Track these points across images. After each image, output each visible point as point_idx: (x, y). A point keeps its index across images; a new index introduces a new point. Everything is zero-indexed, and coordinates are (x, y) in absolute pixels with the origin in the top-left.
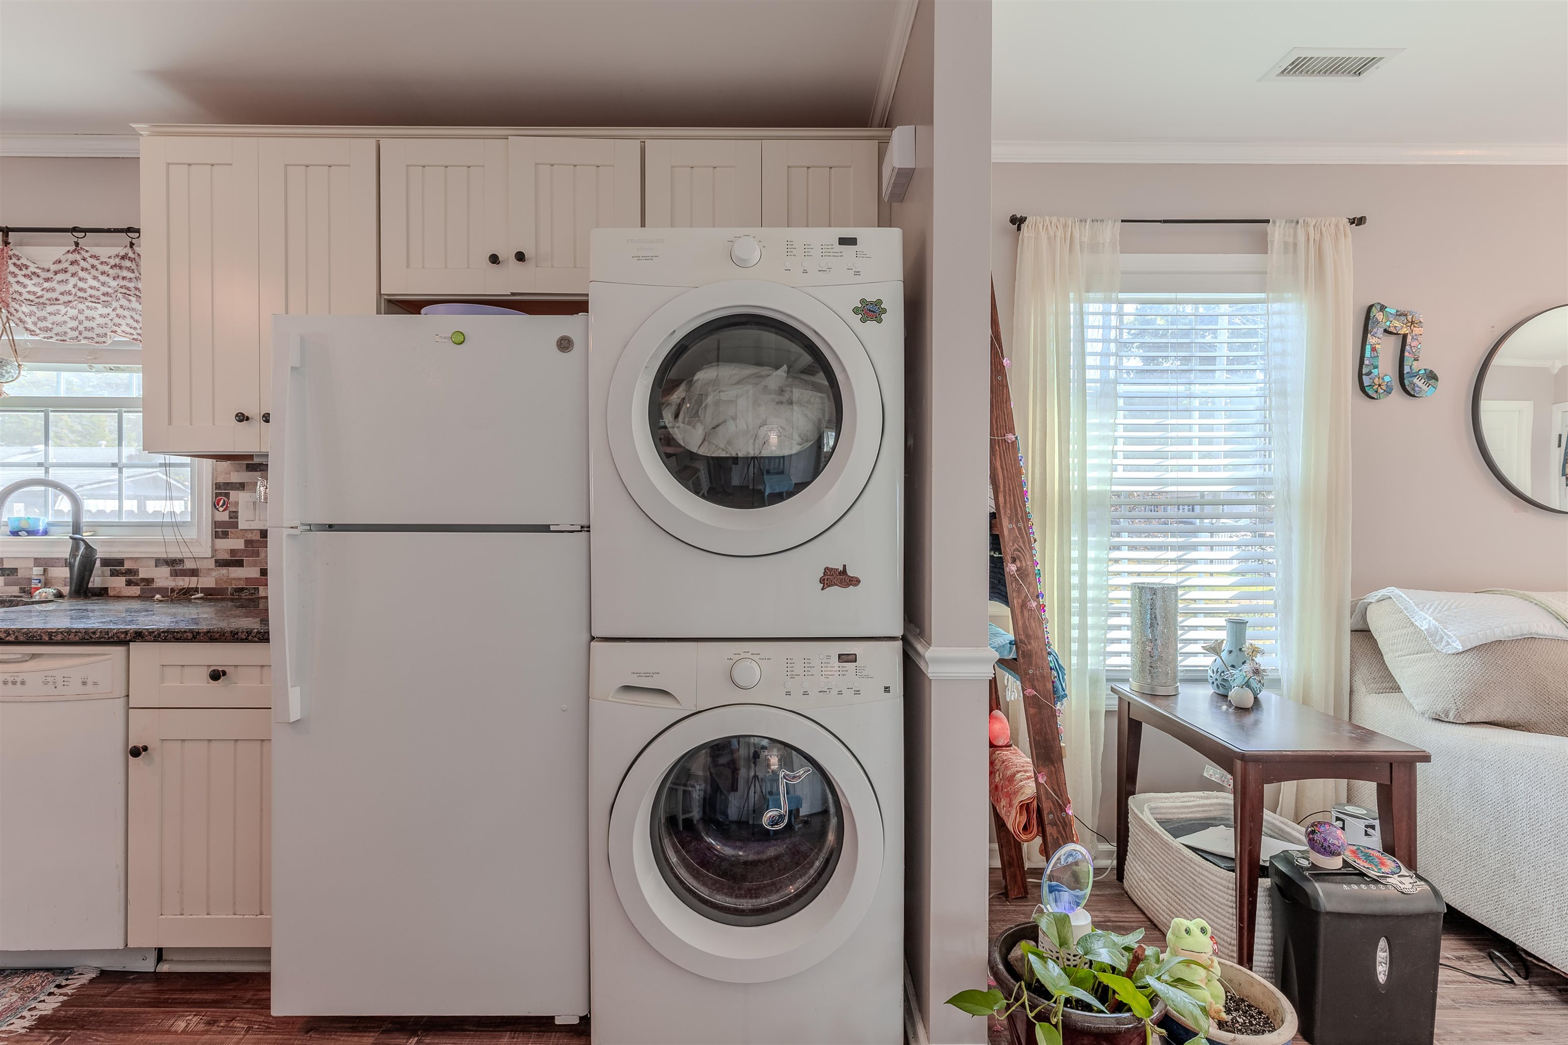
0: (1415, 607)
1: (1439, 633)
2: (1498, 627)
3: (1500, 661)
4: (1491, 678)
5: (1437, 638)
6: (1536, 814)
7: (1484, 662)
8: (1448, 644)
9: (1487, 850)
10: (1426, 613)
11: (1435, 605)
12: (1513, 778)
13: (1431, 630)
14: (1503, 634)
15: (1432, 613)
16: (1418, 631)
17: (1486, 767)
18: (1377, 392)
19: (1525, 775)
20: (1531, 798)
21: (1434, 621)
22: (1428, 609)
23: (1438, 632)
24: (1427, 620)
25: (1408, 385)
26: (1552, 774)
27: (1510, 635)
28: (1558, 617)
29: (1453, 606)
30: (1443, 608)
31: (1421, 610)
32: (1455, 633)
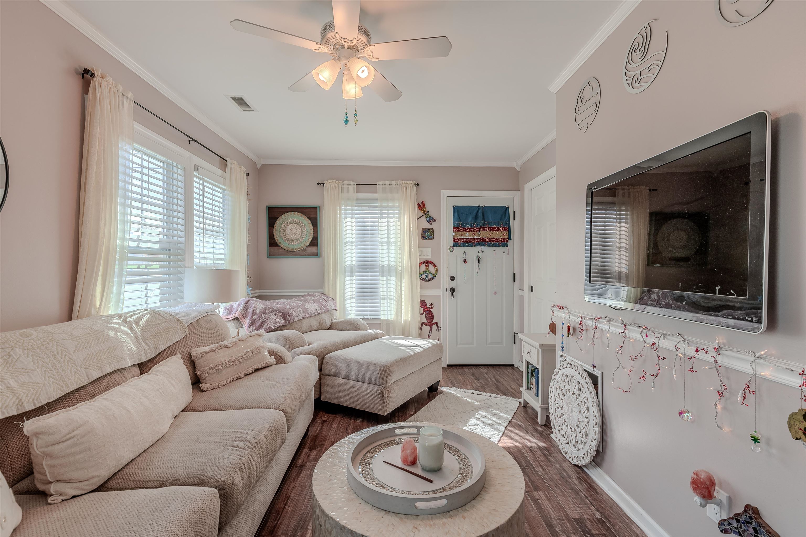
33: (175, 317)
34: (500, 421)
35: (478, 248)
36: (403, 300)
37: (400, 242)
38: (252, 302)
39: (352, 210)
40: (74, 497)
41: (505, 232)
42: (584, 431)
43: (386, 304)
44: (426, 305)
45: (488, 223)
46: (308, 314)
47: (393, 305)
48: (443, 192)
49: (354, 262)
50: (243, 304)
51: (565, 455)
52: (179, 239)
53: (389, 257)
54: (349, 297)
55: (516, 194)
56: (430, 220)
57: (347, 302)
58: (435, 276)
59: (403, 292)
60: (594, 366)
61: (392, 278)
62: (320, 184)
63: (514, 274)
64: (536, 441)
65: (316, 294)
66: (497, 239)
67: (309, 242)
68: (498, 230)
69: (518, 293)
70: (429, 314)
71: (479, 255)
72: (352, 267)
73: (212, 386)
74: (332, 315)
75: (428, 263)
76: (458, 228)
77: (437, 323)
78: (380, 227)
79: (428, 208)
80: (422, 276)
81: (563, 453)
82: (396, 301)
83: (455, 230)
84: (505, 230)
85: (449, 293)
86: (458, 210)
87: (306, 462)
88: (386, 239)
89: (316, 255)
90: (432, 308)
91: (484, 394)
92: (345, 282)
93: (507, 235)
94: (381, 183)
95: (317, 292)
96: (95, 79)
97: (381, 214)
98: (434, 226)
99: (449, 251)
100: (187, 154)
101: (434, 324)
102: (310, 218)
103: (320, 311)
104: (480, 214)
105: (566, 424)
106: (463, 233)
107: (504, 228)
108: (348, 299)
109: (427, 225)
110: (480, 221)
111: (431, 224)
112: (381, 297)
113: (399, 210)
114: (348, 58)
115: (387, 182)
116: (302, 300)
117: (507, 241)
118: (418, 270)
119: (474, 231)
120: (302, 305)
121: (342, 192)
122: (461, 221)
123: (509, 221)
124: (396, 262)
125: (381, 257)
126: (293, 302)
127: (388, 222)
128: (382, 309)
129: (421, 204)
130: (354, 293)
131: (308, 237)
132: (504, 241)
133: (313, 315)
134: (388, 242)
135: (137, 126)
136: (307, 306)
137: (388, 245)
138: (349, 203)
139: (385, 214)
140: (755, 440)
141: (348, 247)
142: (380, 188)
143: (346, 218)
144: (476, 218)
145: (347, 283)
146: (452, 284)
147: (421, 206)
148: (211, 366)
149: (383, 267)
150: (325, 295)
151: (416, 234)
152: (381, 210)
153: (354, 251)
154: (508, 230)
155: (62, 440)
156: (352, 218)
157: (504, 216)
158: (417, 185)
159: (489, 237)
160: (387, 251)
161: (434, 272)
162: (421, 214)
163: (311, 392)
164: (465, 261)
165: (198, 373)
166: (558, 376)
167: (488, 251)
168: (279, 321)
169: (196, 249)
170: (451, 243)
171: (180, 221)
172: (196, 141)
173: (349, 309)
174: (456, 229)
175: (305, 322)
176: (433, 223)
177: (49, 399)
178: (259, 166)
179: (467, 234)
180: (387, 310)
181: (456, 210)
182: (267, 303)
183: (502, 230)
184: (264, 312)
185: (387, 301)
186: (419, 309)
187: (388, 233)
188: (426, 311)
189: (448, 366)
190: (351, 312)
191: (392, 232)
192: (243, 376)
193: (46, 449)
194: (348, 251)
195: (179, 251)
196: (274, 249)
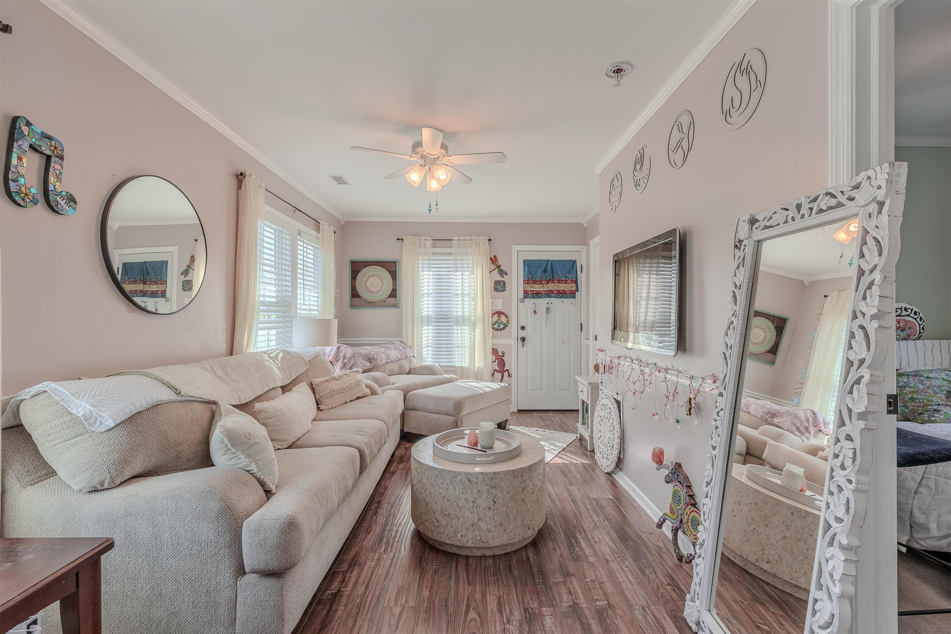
0: (72, 397)
1: (94, 416)
2: (137, 402)
3: (140, 428)
4: (135, 443)
5: (92, 421)
6: (177, 540)
7: (129, 431)
8: (101, 423)
9: (140, 585)
10: (82, 401)
11: (89, 392)
12: (160, 519)
13: (86, 415)
14: (142, 406)
15: (87, 400)
16: (74, 419)
17: (139, 518)
18: (23, 200)
19: (169, 514)
20: (173, 529)
21: (90, 407)
22: (83, 397)
23: (92, 415)
24: (82, 406)
25: (53, 201)
26: (188, 506)
27: (146, 406)
28: (168, 386)
29: (103, 391)
30: (95, 394)
31: (77, 399)
32: (108, 413)
33: (299, 355)
34: (556, 448)
35: (547, 300)
36: (476, 348)
37: (474, 294)
38: (343, 347)
39: (429, 264)
40: (278, 449)
41: (573, 284)
42: (611, 445)
43: (460, 352)
44: (498, 353)
45: (557, 276)
46: (390, 360)
47: (466, 353)
48: (514, 247)
49: (431, 313)
50: (335, 349)
51: (601, 468)
52: (287, 293)
53: (463, 308)
54: (426, 345)
55: (583, 249)
56: (502, 273)
57: (424, 350)
58: (507, 326)
59: (476, 341)
60: (617, 394)
61: (466, 328)
62: (400, 239)
63: (581, 324)
64: (582, 460)
65: (395, 342)
66: (565, 291)
67: (389, 294)
68: (566, 283)
69: (584, 341)
70: (500, 361)
71: (547, 306)
72: (428, 317)
73: (328, 407)
74: (410, 362)
75: (500, 313)
76: (527, 281)
77: (508, 370)
78: (454, 280)
79: (500, 262)
80: (494, 326)
81: (600, 466)
82: (470, 349)
83: (525, 282)
84: (573, 283)
85: (520, 342)
86: (528, 264)
87: (396, 470)
88: (460, 291)
89: (395, 306)
90: (503, 356)
91: (546, 431)
92: (422, 331)
93: (575, 288)
94: (456, 238)
95: (397, 341)
96: (246, 179)
97: (456, 268)
98: (506, 278)
99: (519, 303)
100: (293, 222)
101: (506, 371)
102: (389, 271)
103: (400, 358)
104: (549, 267)
105: (602, 443)
106: (533, 285)
107: (572, 280)
108: (425, 347)
109: (499, 278)
110: (548, 274)
111: (503, 277)
112: (456, 345)
113: (473, 264)
114: (432, 164)
115: (462, 238)
116: (384, 347)
117: (575, 293)
118: (490, 321)
119: (543, 284)
120: (385, 351)
121: (420, 246)
122: (531, 274)
123: (577, 274)
124: (470, 312)
125: (456, 308)
126: (377, 349)
127: (462, 275)
128: (456, 356)
129: (493, 258)
130: (430, 342)
131: (388, 288)
132: (572, 293)
133: (394, 360)
134: (463, 294)
135: (267, 208)
136: (389, 352)
137: (463, 297)
138: (426, 258)
139: (459, 267)
140: (678, 421)
141: (425, 299)
142: (455, 243)
143: (423, 271)
144: (545, 271)
145: (424, 332)
146: (522, 334)
147: (494, 260)
148: (327, 392)
149: (457, 317)
150: (403, 343)
151: (489, 286)
152: (456, 264)
153: (431, 302)
154: (576, 283)
155: (272, 416)
156: (429, 271)
157: (571, 269)
158: (490, 240)
159: (558, 289)
160: (461, 302)
161: (505, 322)
162: (493, 267)
163: (398, 419)
164: (535, 312)
165: (318, 397)
166: (599, 406)
167: (556, 303)
168: (366, 364)
169: (298, 302)
170: (521, 295)
171: (287, 278)
172: (300, 211)
173: (426, 356)
174: (527, 282)
175: (388, 367)
176: (505, 276)
177: (250, 398)
178: (342, 223)
179: (537, 286)
180: (462, 358)
181: (526, 263)
182: (355, 349)
183: (569, 282)
184: (353, 356)
185: (461, 349)
186: (491, 357)
187: (462, 286)
188: (498, 359)
189: (519, 411)
190: (427, 359)
191: (466, 285)
192: (349, 402)
193: (264, 421)
194: (425, 302)
195: (286, 303)
196: (357, 300)
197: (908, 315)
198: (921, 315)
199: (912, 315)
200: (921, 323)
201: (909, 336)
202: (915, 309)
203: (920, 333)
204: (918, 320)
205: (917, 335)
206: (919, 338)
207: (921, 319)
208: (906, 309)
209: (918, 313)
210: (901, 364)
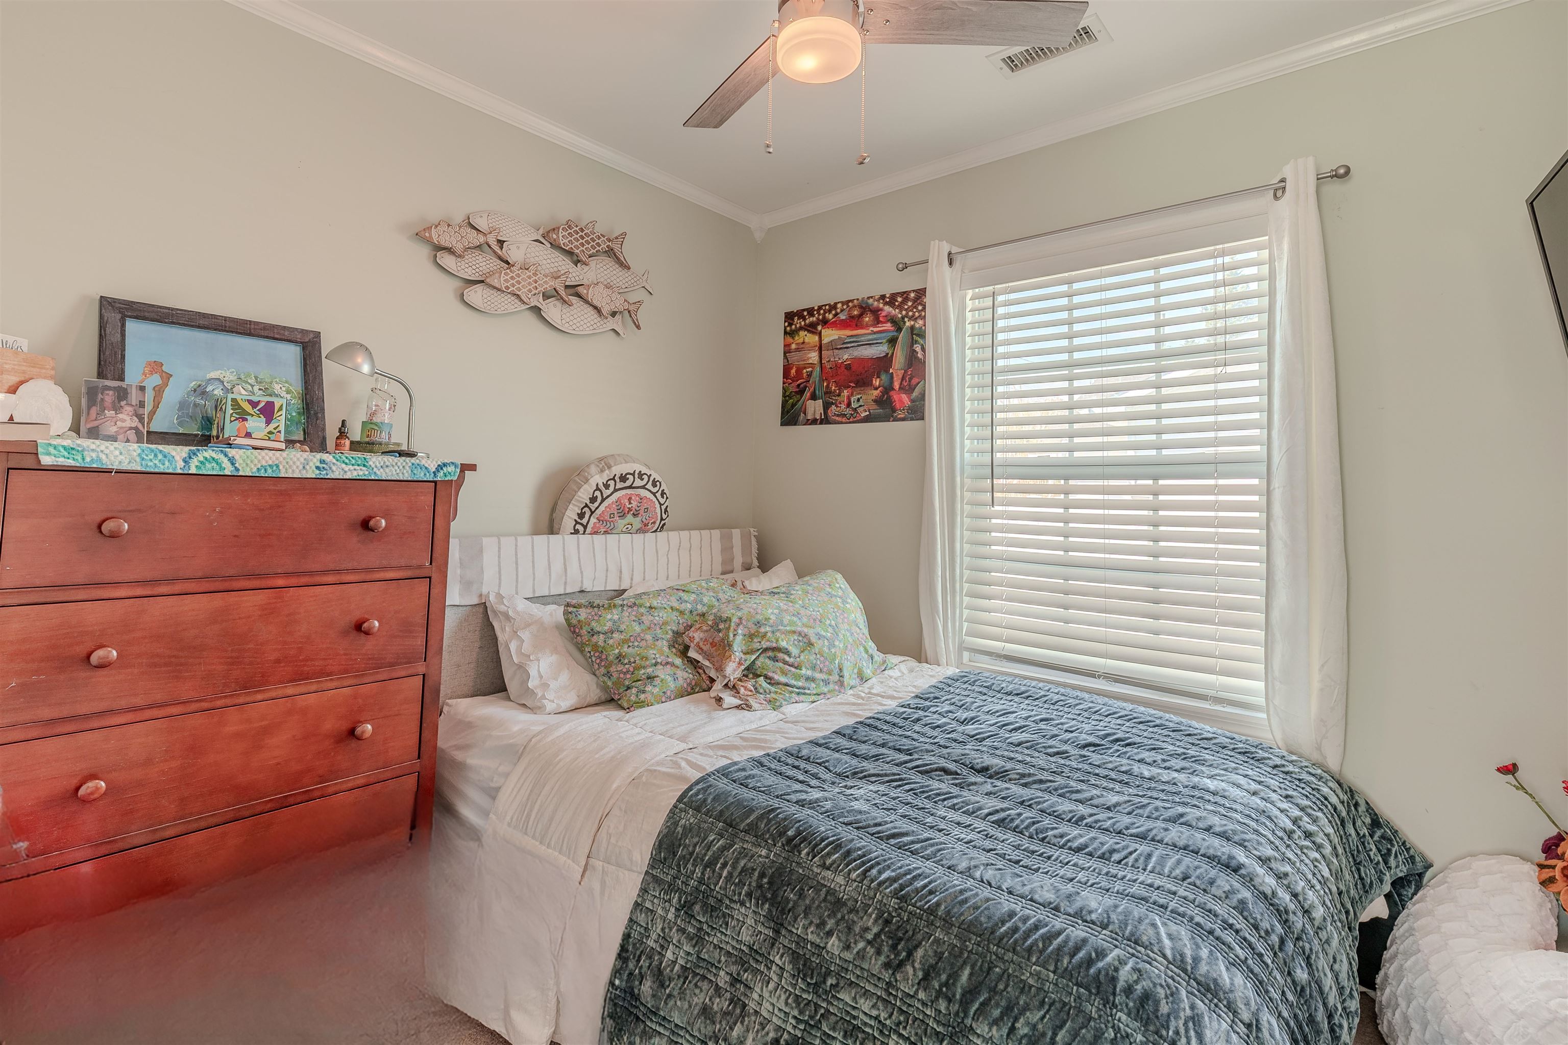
197: (643, 487)
198: (664, 487)
199: (649, 486)
200: (662, 501)
201: (646, 525)
202: (655, 476)
203: (662, 519)
204: (658, 495)
205: (658, 522)
206: (662, 527)
207: (663, 494)
208: (641, 475)
209: (658, 483)
210: (632, 579)
